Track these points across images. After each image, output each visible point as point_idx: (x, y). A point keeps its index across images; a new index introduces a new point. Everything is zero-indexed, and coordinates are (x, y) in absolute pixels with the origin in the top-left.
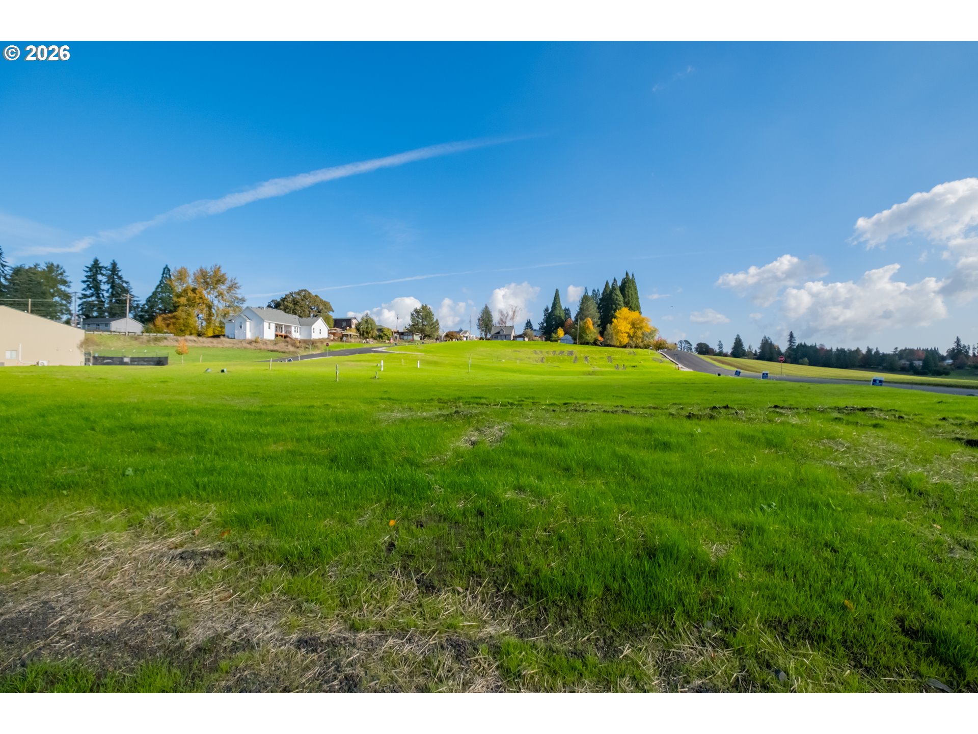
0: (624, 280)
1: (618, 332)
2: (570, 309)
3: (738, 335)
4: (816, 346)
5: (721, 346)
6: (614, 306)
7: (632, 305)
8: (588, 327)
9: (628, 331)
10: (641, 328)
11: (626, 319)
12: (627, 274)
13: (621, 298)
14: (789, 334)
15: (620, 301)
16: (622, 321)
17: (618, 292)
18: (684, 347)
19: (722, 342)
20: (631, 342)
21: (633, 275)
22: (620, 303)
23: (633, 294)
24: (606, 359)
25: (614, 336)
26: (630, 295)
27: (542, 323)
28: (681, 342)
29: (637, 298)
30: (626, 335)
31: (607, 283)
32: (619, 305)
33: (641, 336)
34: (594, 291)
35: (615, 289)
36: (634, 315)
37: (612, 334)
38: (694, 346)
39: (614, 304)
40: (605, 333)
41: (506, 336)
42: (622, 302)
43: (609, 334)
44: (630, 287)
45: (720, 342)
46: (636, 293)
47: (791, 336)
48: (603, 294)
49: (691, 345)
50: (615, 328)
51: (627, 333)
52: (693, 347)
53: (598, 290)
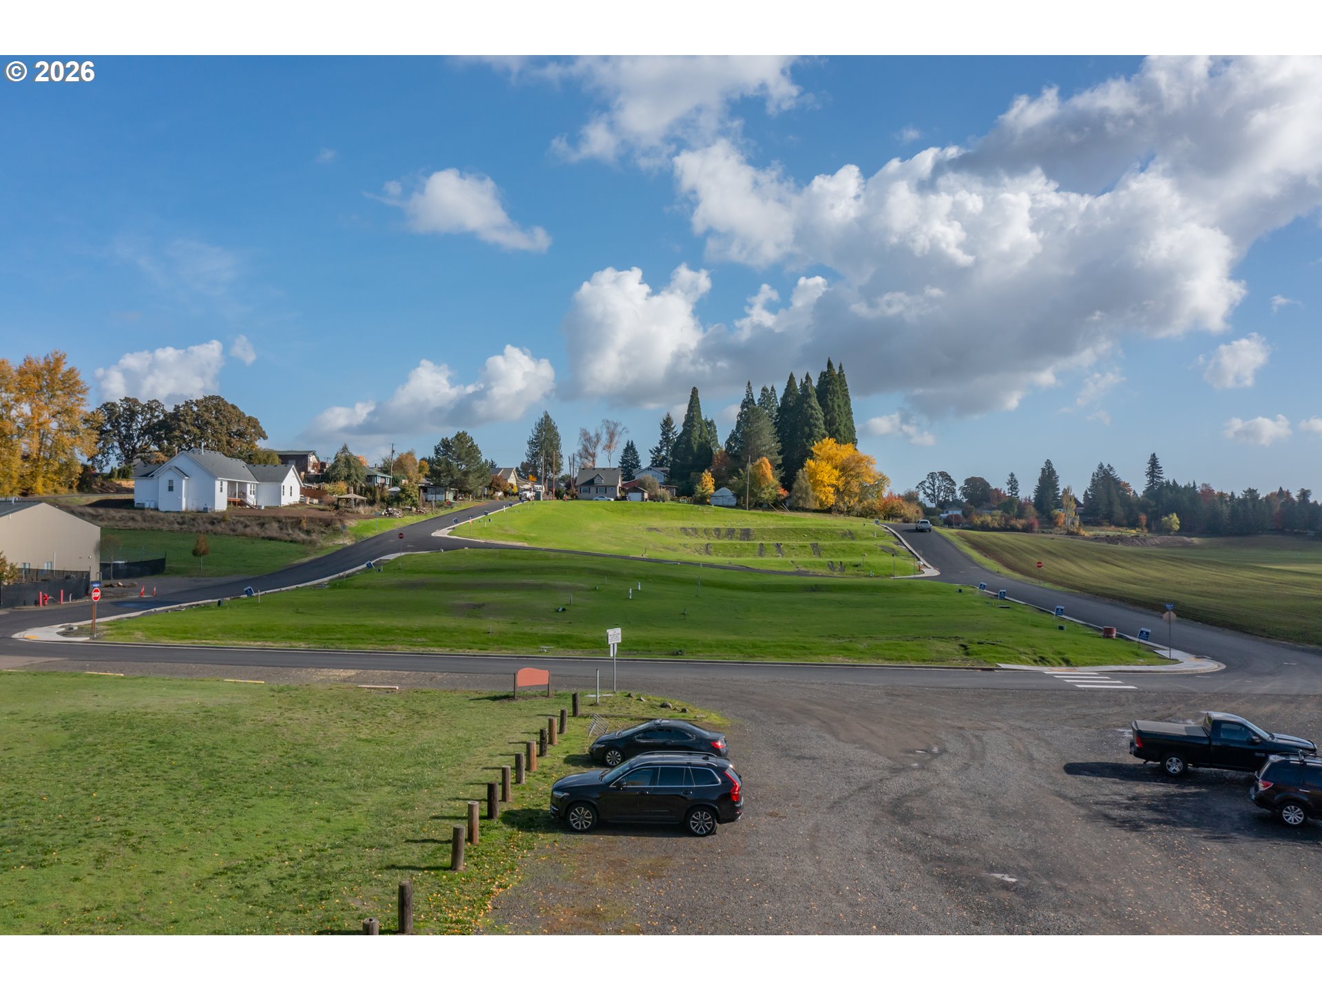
0: (823, 375)
1: (817, 484)
2: (715, 423)
3: (1048, 463)
4: (1194, 487)
5: (1013, 484)
6: (807, 429)
7: (843, 432)
8: (764, 475)
9: (834, 482)
10: (858, 475)
11: (829, 459)
12: (830, 365)
13: (819, 413)
14: (1149, 458)
15: (817, 419)
16: (824, 463)
17: (814, 402)
18: (938, 488)
19: (1016, 476)
20: (841, 504)
21: (840, 367)
22: (818, 423)
23: (842, 405)
24: (809, 549)
25: (811, 493)
26: (836, 407)
27: (659, 451)
28: (932, 475)
29: (849, 413)
30: (832, 490)
31: (792, 378)
32: (816, 426)
33: (856, 490)
34: (764, 390)
35: (809, 396)
36: (845, 452)
37: (807, 488)
38: (960, 483)
39: (807, 425)
40: (795, 486)
41: (606, 487)
42: (821, 422)
43: (801, 488)
44: (834, 392)
45: (1012, 475)
46: (847, 403)
47: (1154, 462)
48: (784, 399)
49: (954, 484)
50: (813, 474)
51: (833, 486)
52: (957, 488)
53: (773, 389)
